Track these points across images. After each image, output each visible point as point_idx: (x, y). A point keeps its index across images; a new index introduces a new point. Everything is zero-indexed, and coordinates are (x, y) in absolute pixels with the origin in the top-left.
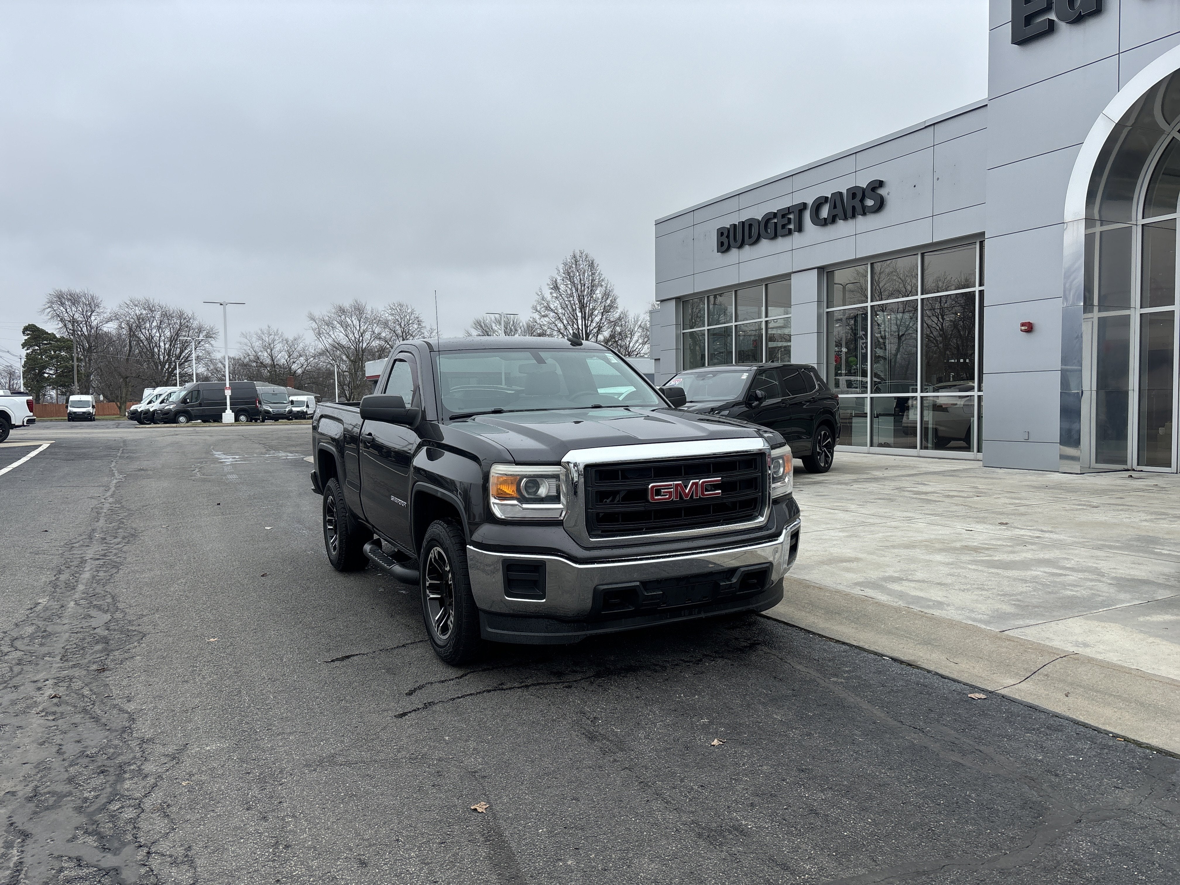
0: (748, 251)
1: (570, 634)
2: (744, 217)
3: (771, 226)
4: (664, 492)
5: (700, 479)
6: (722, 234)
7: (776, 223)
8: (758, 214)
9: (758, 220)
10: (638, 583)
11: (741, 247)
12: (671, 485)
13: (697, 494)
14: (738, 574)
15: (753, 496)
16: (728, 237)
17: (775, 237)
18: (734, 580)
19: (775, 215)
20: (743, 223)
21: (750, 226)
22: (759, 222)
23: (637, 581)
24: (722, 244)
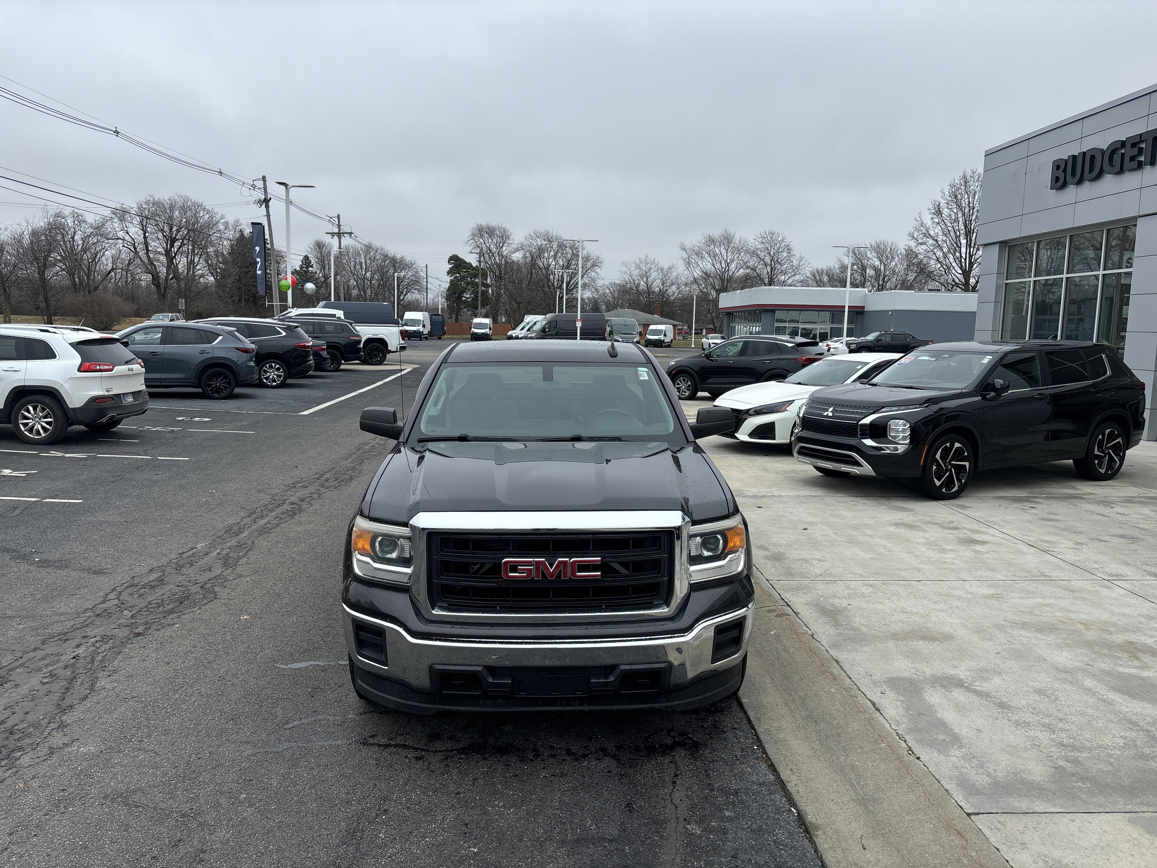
0: (1088, 189)
1: (422, 705)
2: (1086, 146)
3: (1117, 158)
4: (521, 569)
5: (570, 558)
6: (1058, 167)
7: (1123, 154)
8: (1103, 142)
9: (1102, 150)
10: (480, 669)
11: (1080, 182)
12: (531, 562)
13: (565, 575)
14: (616, 672)
15: (656, 581)
16: (1065, 171)
17: (1121, 171)
18: (611, 679)
19: (1123, 144)
20: (1084, 153)
21: (1093, 157)
22: (1103, 152)
23: (479, 666)
24: (1057, 179)
